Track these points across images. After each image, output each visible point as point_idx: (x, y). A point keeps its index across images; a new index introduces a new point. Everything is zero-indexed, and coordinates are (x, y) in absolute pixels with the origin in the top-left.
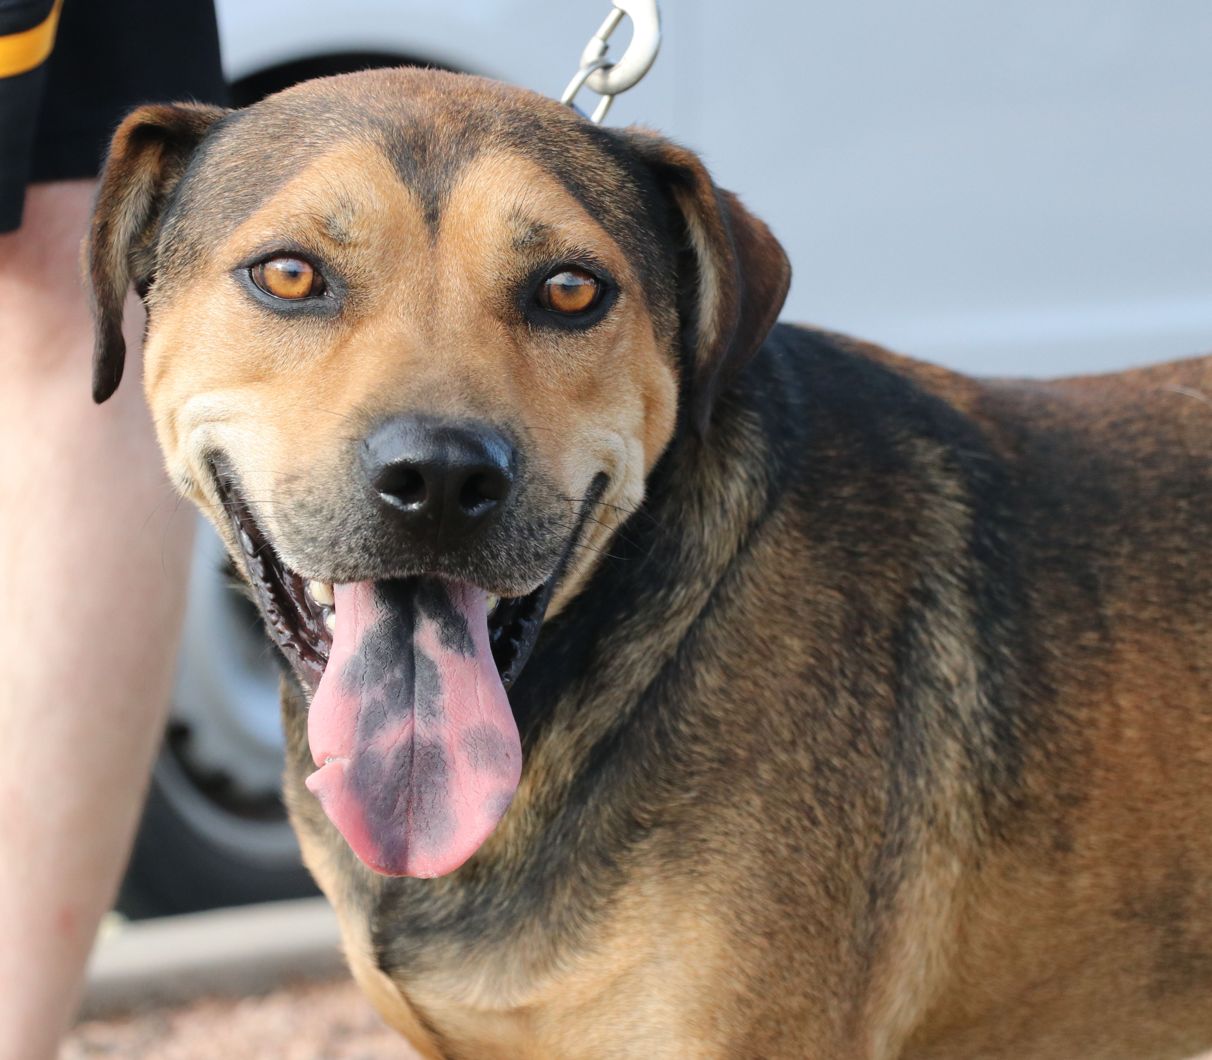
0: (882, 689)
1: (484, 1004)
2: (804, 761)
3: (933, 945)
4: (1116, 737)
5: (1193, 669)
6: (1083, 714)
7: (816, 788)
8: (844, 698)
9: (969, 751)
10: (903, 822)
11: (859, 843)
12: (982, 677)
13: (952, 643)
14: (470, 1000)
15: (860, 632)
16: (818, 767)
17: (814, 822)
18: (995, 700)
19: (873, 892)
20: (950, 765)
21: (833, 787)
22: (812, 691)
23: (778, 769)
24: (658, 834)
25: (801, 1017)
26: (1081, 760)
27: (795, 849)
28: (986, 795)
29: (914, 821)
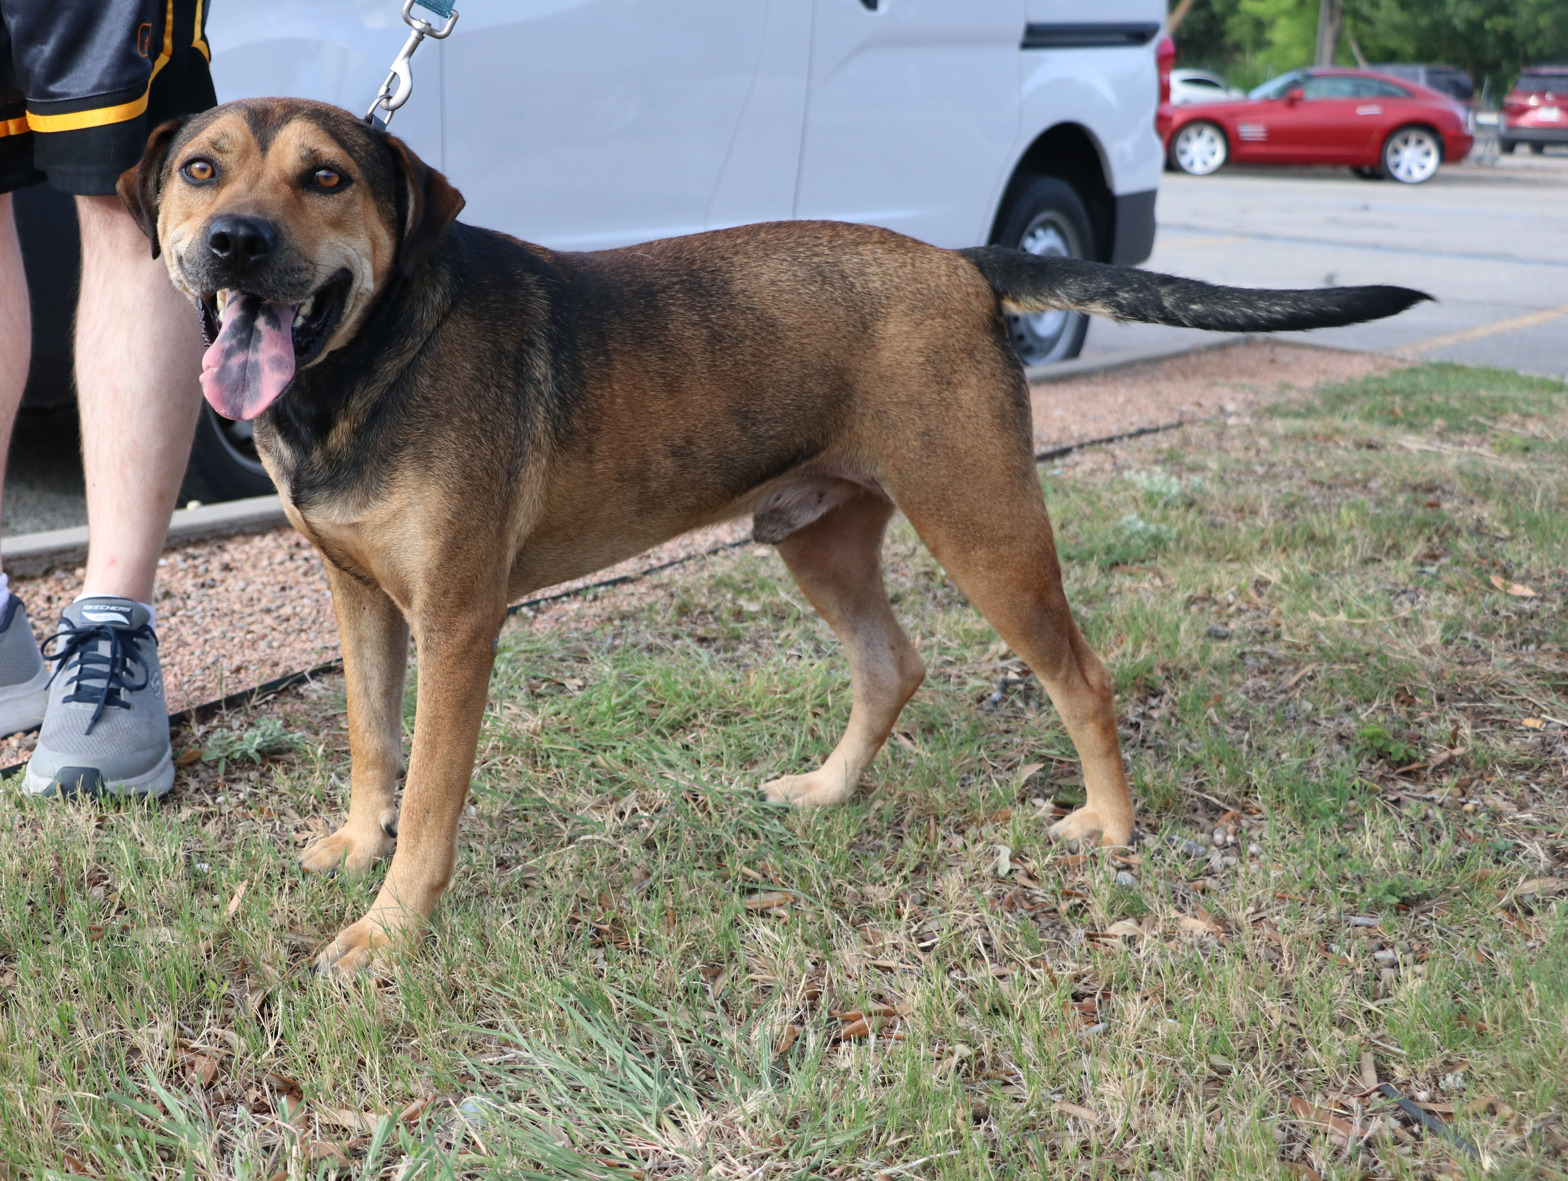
0: (510, 384)
1: (338, 521)
2: (476, 417)
3: (535, 496)
4: (612, 402)
5: (647, 372)
6: (598, 392)
7: (481, 429)
8: (493, 389)
9: (548, 411)
10: (521, 443)
11: (502, 452)
12: (554, 378)
13: (541, 363)
14: (333, 519)
15: (500, 360)
16: (482, 419)
17: (481, 443)
18: (559, 388)
19: (509, 474)
20: (540, 417)
21: (489, 428)
22: (477, 386)
23: (462, 420)
24: (411, 449)
25: (478, 529)
26: (597, 413)
27: (472, 456)
28: (556, 429)
29: (526, 442)
